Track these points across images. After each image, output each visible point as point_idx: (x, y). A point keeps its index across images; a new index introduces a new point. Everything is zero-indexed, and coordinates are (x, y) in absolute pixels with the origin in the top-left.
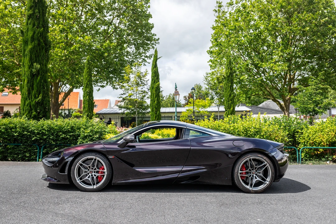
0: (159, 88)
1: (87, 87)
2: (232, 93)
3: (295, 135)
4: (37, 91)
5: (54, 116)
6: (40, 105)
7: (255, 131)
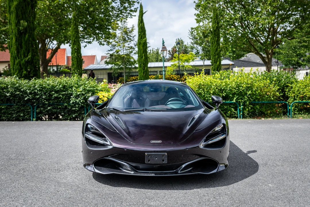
0: (146, 44)
1: (75, 43)
2: (219, 47)
3: (285, 89)
4: (26, 49)
5: (45, 75)
6: (29, 64)
7: (247, 86)
